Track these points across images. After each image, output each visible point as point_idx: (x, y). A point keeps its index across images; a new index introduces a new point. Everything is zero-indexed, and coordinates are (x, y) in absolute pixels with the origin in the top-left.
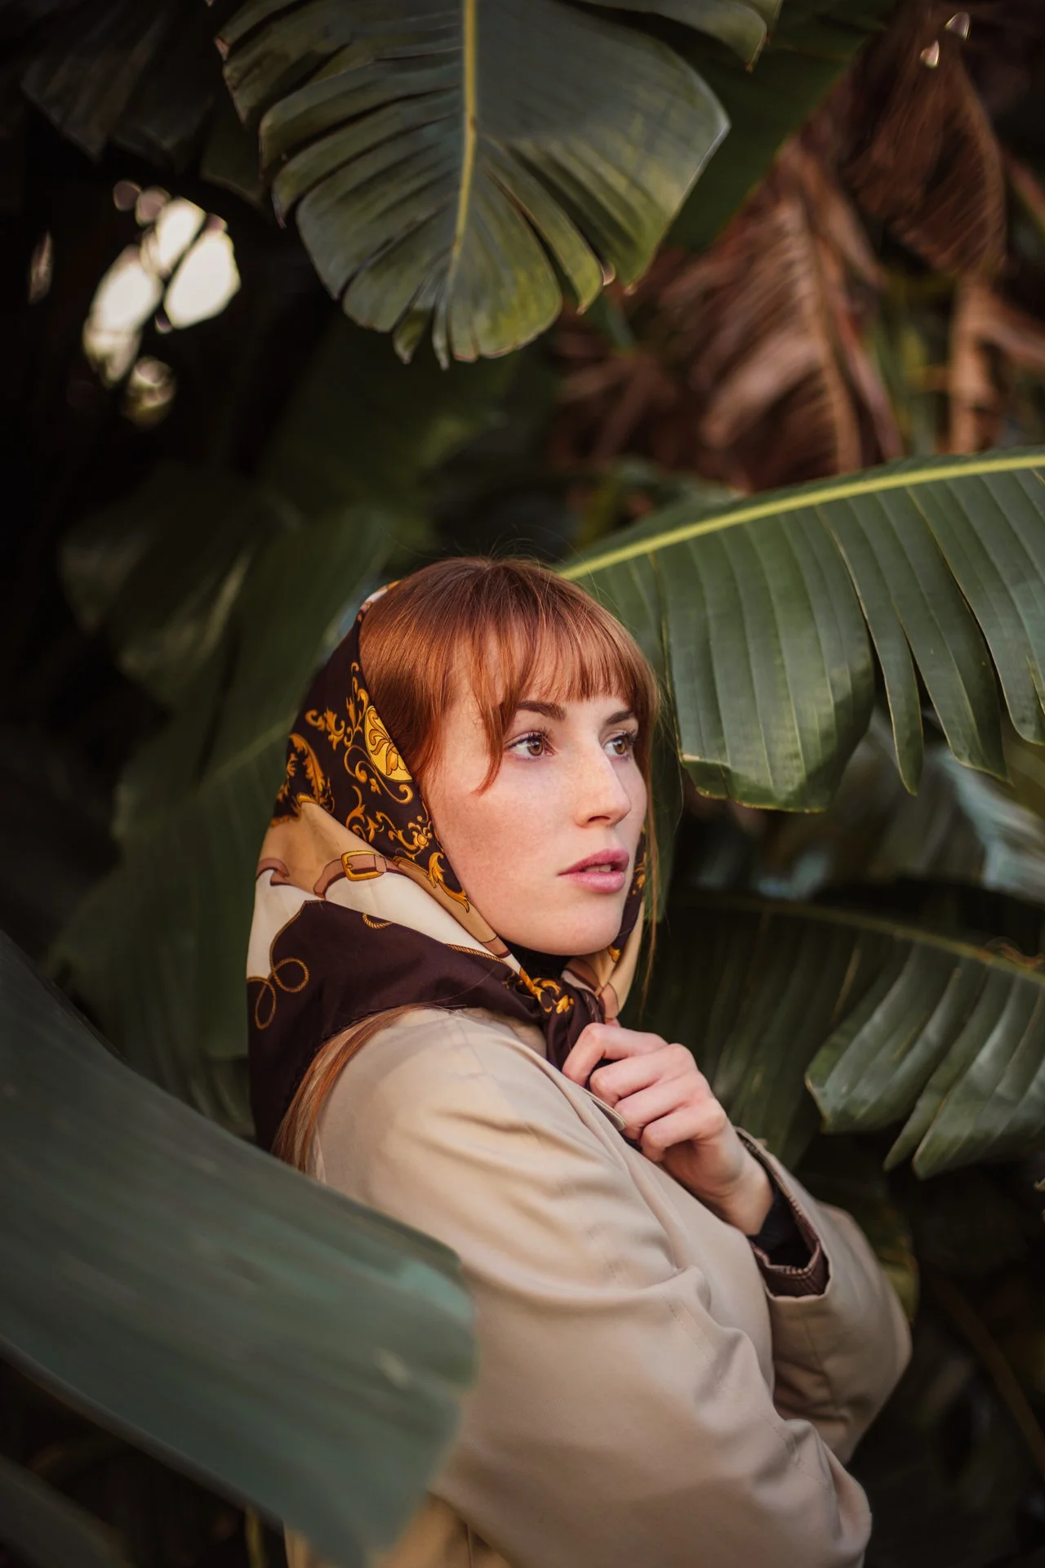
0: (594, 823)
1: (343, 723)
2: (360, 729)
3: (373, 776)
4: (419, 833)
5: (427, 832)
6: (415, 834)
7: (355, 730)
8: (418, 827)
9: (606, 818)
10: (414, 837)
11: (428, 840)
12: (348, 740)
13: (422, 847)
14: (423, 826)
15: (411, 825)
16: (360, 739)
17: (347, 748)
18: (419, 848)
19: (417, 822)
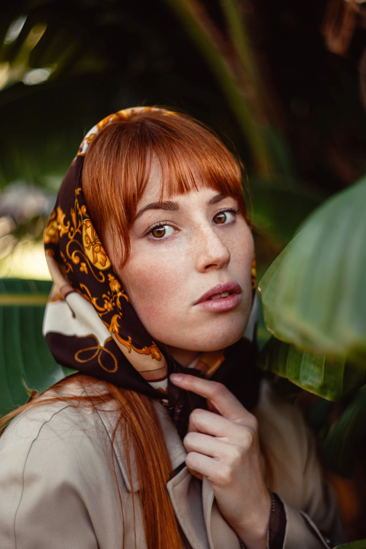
0: (209, 269)
1: (69, 223)
2: (79, 231)
3: (85, 262)
4: (108, 301)
5: (113, 302)
6: (106, 301)
7: (76, 231)
8: (108, 298)
9: (216, 265)
10: (104, 303)
11: (113, 307)
12: (72, 235)
13: (109, 310)
14: (111, 297)
15: (104, 296)
16: (79, 237)
17: (69, 240)
18: (106, 310)
19: (107, 295)
